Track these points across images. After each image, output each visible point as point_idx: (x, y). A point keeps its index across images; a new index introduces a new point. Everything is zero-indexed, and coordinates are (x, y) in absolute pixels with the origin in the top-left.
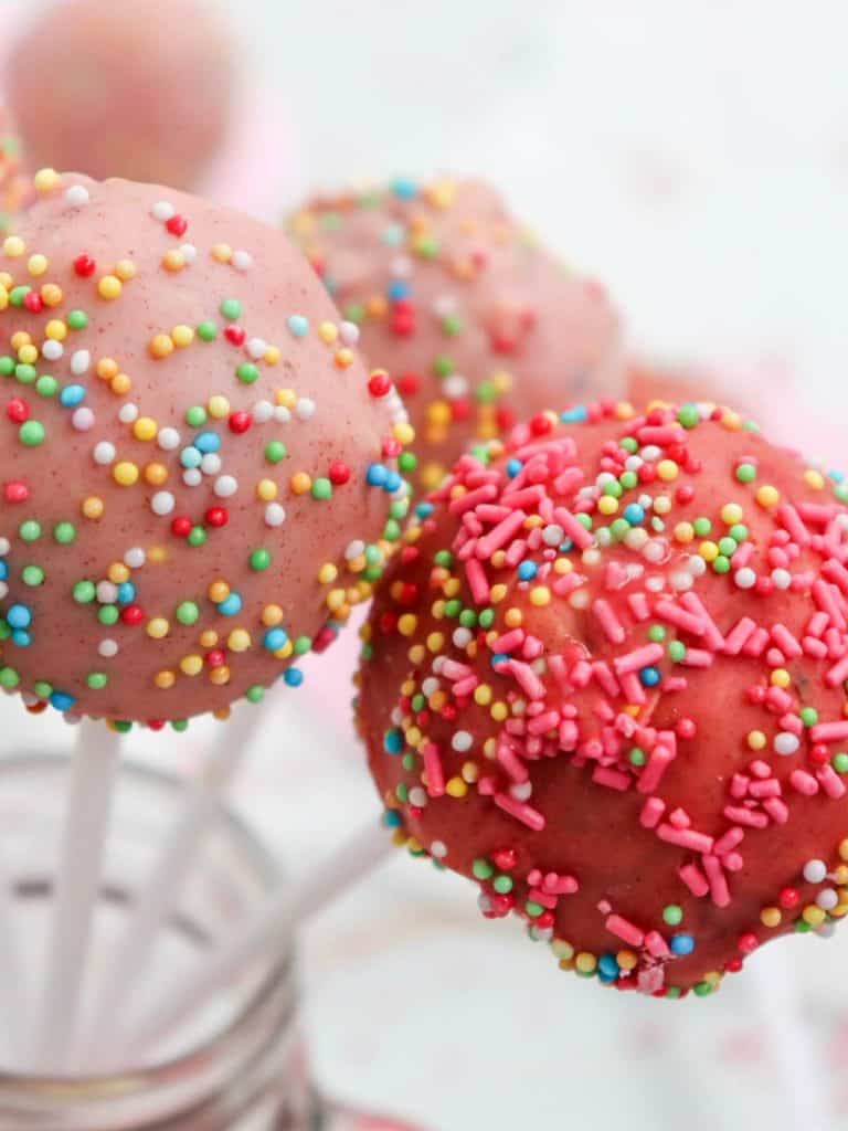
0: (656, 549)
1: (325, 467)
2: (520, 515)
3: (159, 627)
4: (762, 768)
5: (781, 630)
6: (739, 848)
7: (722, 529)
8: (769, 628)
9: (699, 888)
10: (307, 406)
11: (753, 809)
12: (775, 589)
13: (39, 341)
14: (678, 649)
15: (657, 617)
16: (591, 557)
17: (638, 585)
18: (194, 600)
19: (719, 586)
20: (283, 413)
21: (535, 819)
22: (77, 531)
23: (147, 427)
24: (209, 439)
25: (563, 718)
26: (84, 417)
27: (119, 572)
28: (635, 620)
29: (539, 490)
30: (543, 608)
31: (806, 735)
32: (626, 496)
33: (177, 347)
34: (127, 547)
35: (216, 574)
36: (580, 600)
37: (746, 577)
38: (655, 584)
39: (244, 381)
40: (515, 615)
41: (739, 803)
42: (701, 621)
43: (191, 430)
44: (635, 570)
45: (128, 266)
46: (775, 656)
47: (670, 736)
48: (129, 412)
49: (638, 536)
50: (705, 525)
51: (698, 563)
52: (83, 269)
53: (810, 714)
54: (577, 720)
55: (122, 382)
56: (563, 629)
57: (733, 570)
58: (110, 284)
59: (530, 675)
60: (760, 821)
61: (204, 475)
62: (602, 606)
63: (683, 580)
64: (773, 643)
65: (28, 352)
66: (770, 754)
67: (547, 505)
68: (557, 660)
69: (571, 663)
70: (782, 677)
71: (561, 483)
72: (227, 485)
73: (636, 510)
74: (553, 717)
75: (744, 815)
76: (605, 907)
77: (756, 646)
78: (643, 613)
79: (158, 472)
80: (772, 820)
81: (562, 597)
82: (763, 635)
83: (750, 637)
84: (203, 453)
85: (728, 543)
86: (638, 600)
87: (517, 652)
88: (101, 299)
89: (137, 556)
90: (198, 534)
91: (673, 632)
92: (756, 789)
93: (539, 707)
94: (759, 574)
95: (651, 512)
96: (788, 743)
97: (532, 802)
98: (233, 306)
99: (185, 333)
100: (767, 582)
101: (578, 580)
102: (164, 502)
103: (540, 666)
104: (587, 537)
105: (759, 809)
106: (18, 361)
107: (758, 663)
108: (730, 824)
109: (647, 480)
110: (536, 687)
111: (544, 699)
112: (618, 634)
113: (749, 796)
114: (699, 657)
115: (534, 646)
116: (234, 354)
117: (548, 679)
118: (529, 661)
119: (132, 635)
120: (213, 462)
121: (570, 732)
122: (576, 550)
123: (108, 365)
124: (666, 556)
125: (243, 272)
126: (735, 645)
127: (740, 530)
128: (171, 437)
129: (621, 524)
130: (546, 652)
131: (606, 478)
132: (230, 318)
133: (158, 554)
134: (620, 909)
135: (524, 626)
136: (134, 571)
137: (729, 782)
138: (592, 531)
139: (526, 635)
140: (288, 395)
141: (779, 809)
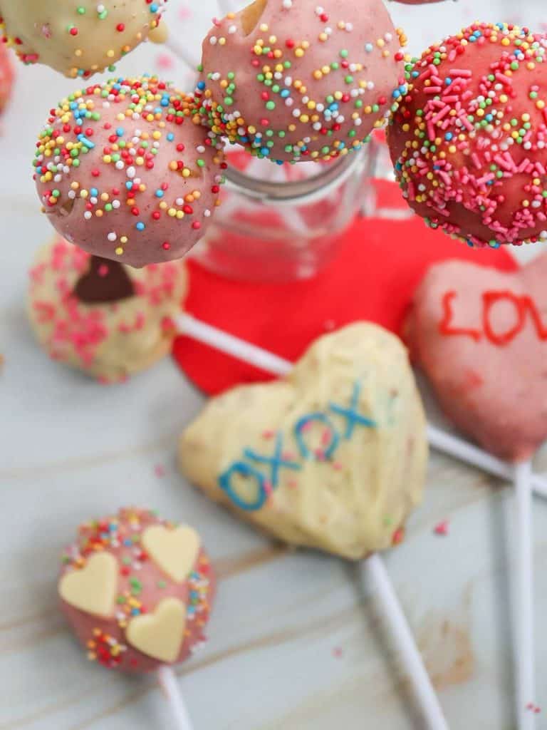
0: (495, 134)
1: (376, 101)
2: (448, 107)
4: (526, 212)
5: (539, 165)
7: (521, 124)
8: (534, 163)
10: (371, 85)
11: (523, 223)
12: (539, 150)
13: (273, 71)
14: (500, 174)
15: (493, 162)
16: (472, 135)
17: (488, 149)
18: (328, 147)
19: (517, 148)
20: (362, 91)
21: (446, 213)
22: (286, 134)
23: (312, 105)
24: (335, 106)
25: (457, 193)
26: (289, 102)
27: (301, 144)
28: (486, 162)
29: (456, 98)
30: (453, 154)
31: (543, 200)
32: (488, 109)
33: (324, 75)
34: (304, 138)
35: (336, 139)
36: (467, 152)
37: (528, 145)
38: (494, 148)
39: (347, 83)
40: (443, 154)
41: (517, 221)
42: (510, 164)
43: (328, 106)
44: (487, 142)
45: (306, 44)
46: (535, 174)
47: (494, 203)
48: (306, 100)
49: (490, 128)
50: (515, 122)
51: (511, 141)
52: (290, 45)
54: (462, 195)
55: (303, 89)
56: (459, 162)
57: (523, 143)
58: (299, 52)
59: (446, 176)
60: (525, 226)
61: (332, 117)
62: (474, 155)
63: (505, 147)
64: (535, 169)
65: (269, 75)
66: (530, 208)
67: (458, 105)
68: (457, 173)
69: (462, 175)
70: (537, 181)
71: (464, 96)
72: (341, 119)
73: (490, 117)
74: (454, 193)
75: (519, 224)
77: (529, 171)
78: (489, 159)
79: (316, 118)
80: (529, 226)
81: (460, 151)
82: (532, 166)
83: (527, 167)
84: (332, 111)
85: (523, 131)
86: (487, 154)
87: (443, 168)
88: (295, 57)
89: (307, 140)
90: (330, 133)
91: (499, 168)
92: (524, 217)
93: (449, 188)
94: (532, 144)
95: (495, 117)
96: (537, 204)
98: (345, 52)
99: (326, 69)
100: (535, 147)
101: (466, 144)
102: (318, 126)
103: (451, 173)
104: (471, 127)
105: (525, 223)
106: (265, 78)
107: (529, 176)
108: (513, 226)
109: (496, 103)
110: (448, 181)
111: (451, 186)
112: (479, 166)
113: (521, 219)
114: (507, 174)
115: (449, 166)
116: (345, 72)
117: (453, 178)
118: (447, 171)
120: (336, 114)
121: (459, 199)
122: (467, 131)
123: (298, 84)
124: (499, 136)
125: (348, 32)
126: (521, 170)
127: (527, 125)
128: (320, 107)
129: (484, 122)
130: (453, 169)
131: (481, 98)
132: (343, 58)
133: (315, 139)
135: (446, 159)
136: (306, 143)
137: (515, 214)
138: (473, 123)
139: (447, 162)
140: (364, 84)
141: (532, 223)
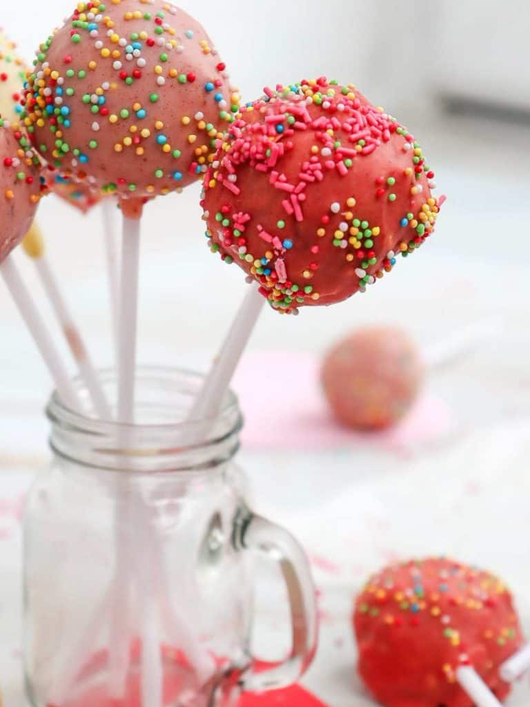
3: (113, 118)
4: (315, 159)
5: (335, 120)
6: (303, 191)
8: (331, 119)
9: (290, 211)
10: (181, 47)
11: (310, 175)
12: (337, 109)
14: (292, 119)
15: (287, 111)
16: (274, 100)
17: (285, 105)
18: (128, 109)
19: (315, 107)
20: (169, 45)
21: (236, 190)
22: (86, 74)
23: (115, 37)
24: (138, 45)
26: (94, 33)
27: (99, 90)
28: (280, 113)
31: (334, 150)
33: (134, 18)
34: (103, 81)
35: (136, 100)
37: (327, 105)
39: (157, 33)
41: (305, 172)
42: (302, 110)
43: (132, 41)
44: (286, 102)
46: (329, 126)
48: (110, 32)
49: (292, 94)
51: (310, 100)
53: (338, 144)
55: (111, 22)
57: (322, 103)
60: (312, 179)
61: (133, 56)
63: (303, 104)
64: (330, 123)
66: (319, 154)
68: (249, 126)
70: (330, 132)
72: (142, 61)
75: (306, 176)
76: (260, 227)
77: (324, 124)
78: (283, 110)
79: (117, 53)
80: (317, 179)
81: (257, 109)
82: (328, 121)
83: (323, 121)
84: (134, 48)
85: (324, 96)
88: (112, 3)
89: (106, 85)
90: (129, 80)
91: (292, 115)
92: (312, 166)
93: (239, 140)
94: (332, 104)
96: (326, 151)
97: (236, 184)
98: (163, 16)
100: (334, 107)
102: (117, 64)
103: (243, 129)
105: (312, 175)
107: (323, 129)
108: (301, 180)
113: (309, 169)
114: (298, 124)
115: (243, 123)
116: (156, 25)
119: (104, 122)
120: (137, 52)
123: (108, 19)
124: (300, 98)
126: (316, 123)
128: (123, 41)
130: (246, 124)
132: (159, 17)
133: (114, 86)
134: (265, 229)
136: (105, 91)
137: (302, 165)
140: (173, 41)
141: (320, 175)
